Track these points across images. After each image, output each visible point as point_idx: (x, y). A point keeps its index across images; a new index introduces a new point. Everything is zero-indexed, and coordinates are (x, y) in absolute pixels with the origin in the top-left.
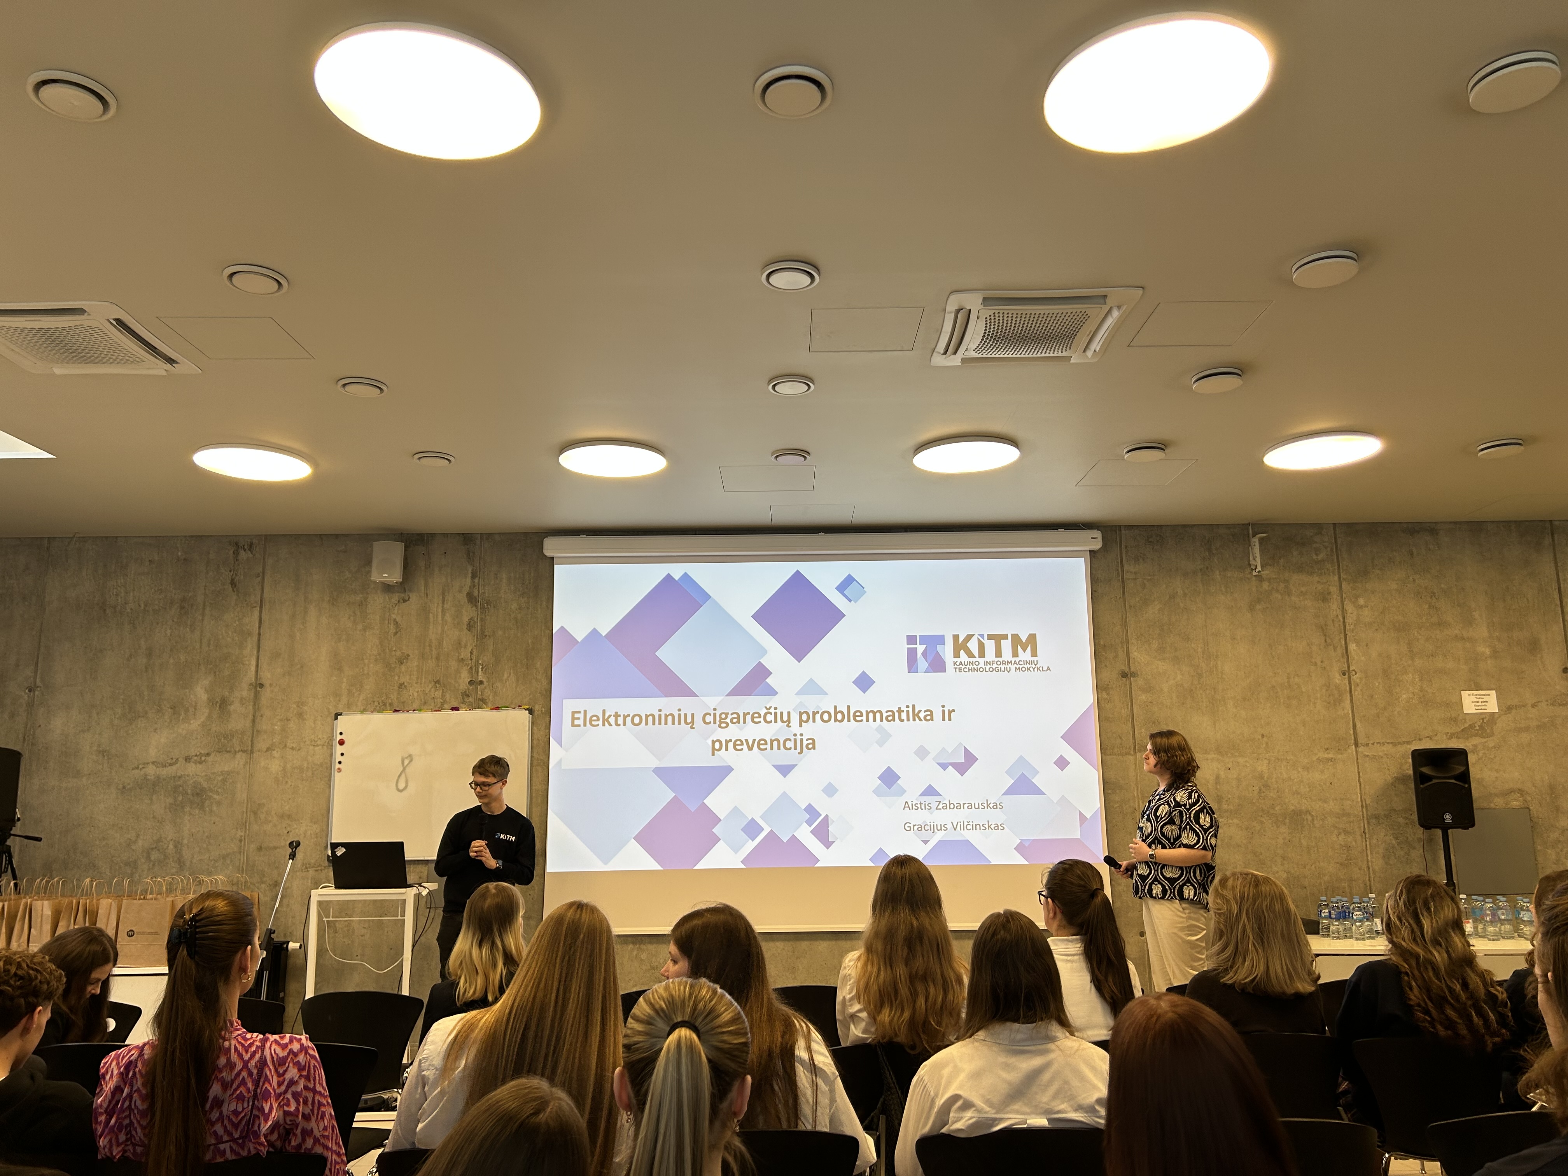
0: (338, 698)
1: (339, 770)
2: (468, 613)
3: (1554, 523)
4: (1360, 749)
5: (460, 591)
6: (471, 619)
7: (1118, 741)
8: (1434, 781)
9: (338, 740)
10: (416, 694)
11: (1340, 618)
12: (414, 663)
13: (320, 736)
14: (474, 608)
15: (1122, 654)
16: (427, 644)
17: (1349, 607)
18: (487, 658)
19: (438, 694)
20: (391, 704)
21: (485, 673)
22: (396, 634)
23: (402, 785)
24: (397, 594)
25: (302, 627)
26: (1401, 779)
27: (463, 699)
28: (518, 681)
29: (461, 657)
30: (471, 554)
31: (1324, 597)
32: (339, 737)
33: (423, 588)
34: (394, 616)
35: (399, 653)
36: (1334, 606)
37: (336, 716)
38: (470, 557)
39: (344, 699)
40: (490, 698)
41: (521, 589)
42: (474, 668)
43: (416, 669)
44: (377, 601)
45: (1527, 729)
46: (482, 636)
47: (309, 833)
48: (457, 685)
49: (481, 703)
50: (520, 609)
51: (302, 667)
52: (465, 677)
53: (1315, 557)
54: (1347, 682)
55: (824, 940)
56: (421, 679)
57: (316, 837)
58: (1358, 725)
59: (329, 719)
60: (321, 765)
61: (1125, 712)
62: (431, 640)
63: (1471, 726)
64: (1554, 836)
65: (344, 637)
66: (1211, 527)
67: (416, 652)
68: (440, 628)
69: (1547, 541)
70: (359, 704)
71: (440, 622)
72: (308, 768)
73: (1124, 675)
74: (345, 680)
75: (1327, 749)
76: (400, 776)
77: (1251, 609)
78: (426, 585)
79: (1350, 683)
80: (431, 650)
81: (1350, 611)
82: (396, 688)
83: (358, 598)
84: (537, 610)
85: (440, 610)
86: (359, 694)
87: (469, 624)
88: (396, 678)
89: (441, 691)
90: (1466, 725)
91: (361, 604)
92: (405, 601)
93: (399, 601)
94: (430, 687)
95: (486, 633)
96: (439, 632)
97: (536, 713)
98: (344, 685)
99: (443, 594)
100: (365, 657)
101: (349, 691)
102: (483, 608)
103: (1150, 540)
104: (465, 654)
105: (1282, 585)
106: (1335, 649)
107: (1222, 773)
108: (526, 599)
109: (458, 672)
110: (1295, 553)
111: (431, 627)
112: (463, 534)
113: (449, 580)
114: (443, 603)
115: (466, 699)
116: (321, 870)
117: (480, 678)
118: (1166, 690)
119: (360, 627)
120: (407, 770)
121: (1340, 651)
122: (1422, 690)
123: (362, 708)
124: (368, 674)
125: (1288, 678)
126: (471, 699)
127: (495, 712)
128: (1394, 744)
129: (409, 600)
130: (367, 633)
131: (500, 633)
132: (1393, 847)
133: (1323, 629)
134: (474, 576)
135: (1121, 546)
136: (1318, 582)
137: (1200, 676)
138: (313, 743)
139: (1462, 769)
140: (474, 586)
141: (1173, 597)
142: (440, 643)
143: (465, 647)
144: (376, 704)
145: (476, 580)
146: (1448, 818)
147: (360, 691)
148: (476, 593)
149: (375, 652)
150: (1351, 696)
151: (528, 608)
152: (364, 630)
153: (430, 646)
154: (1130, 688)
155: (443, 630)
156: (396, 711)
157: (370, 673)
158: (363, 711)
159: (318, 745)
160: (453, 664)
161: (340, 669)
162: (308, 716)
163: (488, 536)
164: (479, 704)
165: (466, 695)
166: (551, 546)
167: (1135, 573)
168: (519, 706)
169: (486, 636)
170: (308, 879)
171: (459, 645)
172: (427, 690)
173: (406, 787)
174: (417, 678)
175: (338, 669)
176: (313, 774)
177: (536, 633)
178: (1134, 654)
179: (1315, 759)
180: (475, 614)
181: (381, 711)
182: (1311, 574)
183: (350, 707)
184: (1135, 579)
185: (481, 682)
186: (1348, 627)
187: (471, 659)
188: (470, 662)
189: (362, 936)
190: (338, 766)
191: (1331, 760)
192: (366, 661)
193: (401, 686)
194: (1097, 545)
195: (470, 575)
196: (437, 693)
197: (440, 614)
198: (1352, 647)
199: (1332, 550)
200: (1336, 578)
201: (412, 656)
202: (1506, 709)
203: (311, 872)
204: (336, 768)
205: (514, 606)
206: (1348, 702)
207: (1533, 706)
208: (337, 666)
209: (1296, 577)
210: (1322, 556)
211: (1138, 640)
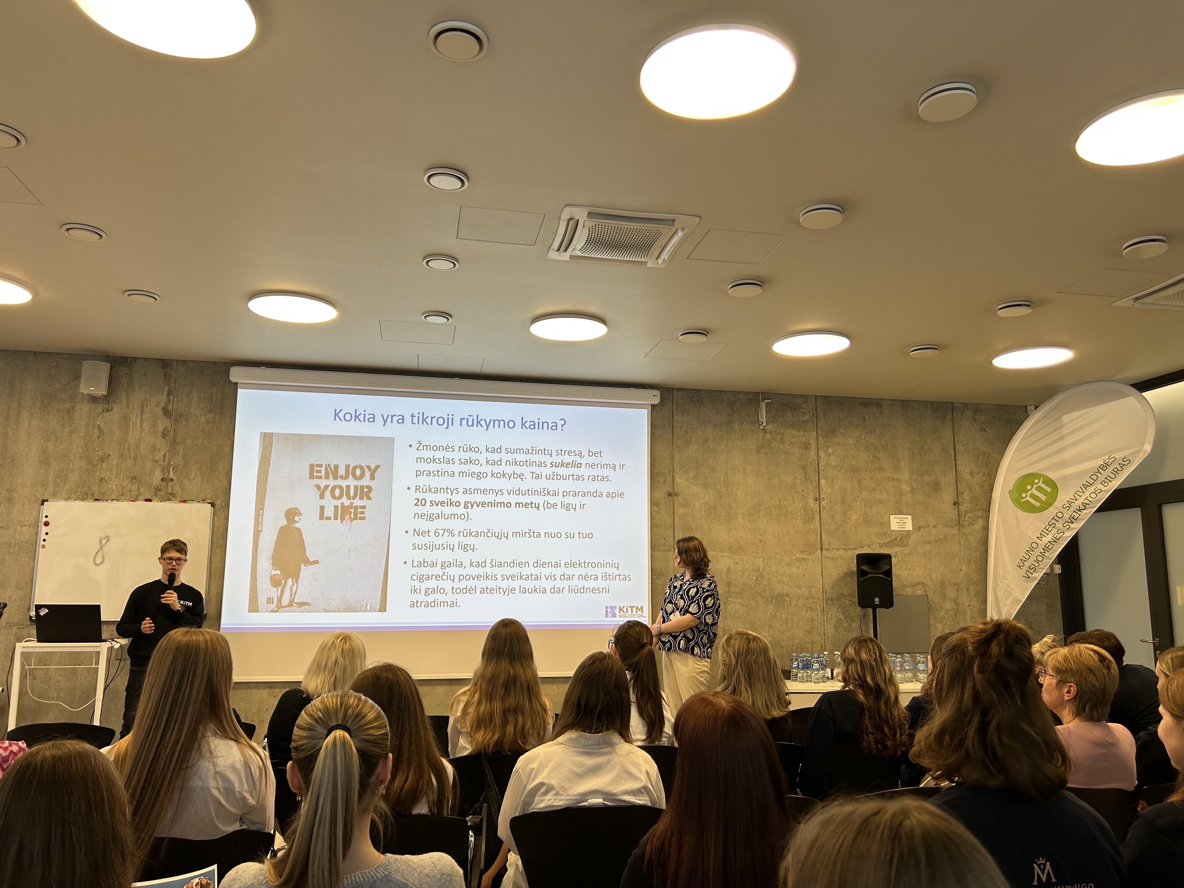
0: (45, 487)
1: (44, 546)
2: (163, 423)
3: (955, 405)
4: (824, 553)
5: (157, 405)
6: (165, 429)
7: (664, 541)
8: (870, 575)
9: (43, 522)
10: (114, 487)
11: (816, 461)
12: (114, 461)
13: (27, 518)
14: (168, 420)
15: (669, 480)
16: (126, 447)
17: (822, 454)
18: (178, 460)
19: (135, 487)
20: (92, 494)
21: (175, 472)
22: (99, 437)
23: (98, 561)
24: (101, 405)
25: (15, 427)
26: (848, 574)
27: (156, 493)
28: (203, 480)
29: (155, 459)
30: (168, 376)
31: (806, 446)
32: (45, 520)
33: (124, 401)
34: (98, 423)
35: (101, 453)
36: (813, 452)
37: (43, 502)
38: (167, 378)
39: (50, 489)
40: (179, 493)
41: (209, 407)
42: (166, 468)
43: (115, 466)
44: (84, 409)
45: (929, 542)
46: (174, 443)
47: (14, 597)
48: (151, 481)
49: (171, 496)
50: (207, 422)
51: (13, 460)
52: (158, 474)
53: (802, 418)
54: (818, 506)
55: (441, 685)
56: (120, 475)
57: (20, 601)
58: (823, 535)
59: (36, 505)
60: (27, 542)
61: (669, 521)
62: (129, 444)
63: (895, 539)
64: (942, 614)
65: (53, 438)
66: (734, 393)
67: (116, 452)
68: (138, 434)
69: (949, 416)
70: (64, 493)
71: (139, 429)
72: (15, 544)
73: (670, 494)
74: (52, 473)
75: (802, 552)
76: (97, 553)
77: (758, 452)
78: (128, 399)
79: (820, 507)
80: (130, 452)
81: (822, 457)
82: (97, 481)
83: (67, 406)
84: (222, 425)
85: (139, 420)
86: (65, 485)
87: (164, 432)
88: (98, 473)
89: (137, 486)
90: (892, 538)
91: (69, 412)
92: (108, 411)
93: (103, 411)
94: (128, 481)
95: (178, 440)
96: (137, 438)
97: (217, 506)
98: (51, 477)
99: (142, 407)
100: (70, 455)
101: (56, 483)
102: (176, 420)
103: (693, 399)
104: (159, 456)
105: (779, 437)
106: (811, 482)
107: (732, 566)
108: (213, 415)
109: (152, 470)
110: (789, 415)
111: (130, 433)
112: (162, 360)
113: (148, 395)
114: (142, 414)
115: (158, 493)
116: (24, 628)
117: (171, 476)
118: (697, 507)
119: (67, 430)
120: (104, 548)
121: (815, 484)
122: (865, 513)
123: (66, 496)
124: (73, 469)
125: (780, 501)
126: (162, 493)
127: (182, 504)
128: (846, 550)
129: (112, 410)
130: (74, 435)
131: (190, 441)
132: (841, 620)
133: (804, 469)
134: (169, 394)
135: (673, 402)
136: (803, 436)
137: (721, 497)
138: (20, 524)
139: (888, 567)
140: (169, 402)
141: (706, 441)
142: (138, 447)
143: (160, 450)
144: (79, 493)
145: (171, 398)
146: (877, 600)
147: (65, 482)
148: (170, 408)
149: (80, 451)
150: (820, 515)
151: (214, 423)
152: (71, 432)
153: (129, 448)
154: (673, 504)
155: (141, 437)
156: (96, 500)
157: (75, 468)
158: (67, 499)
159: (25, 526)
160: (148, 464)
161: (48, 464)
162: (17, 501)
163: (183, 362)
164: (169, 497)
165: (158, 489)
166: (236, 374)
167: (682, 422)
168: (203, 500)
169: (178, 443)
170: (11, 635)
171: (154, 449)
172: (125, 484)
173: (103, 562)
174: (117, 474)
175: (46, 464)
176: (19, 549)
177: (220, 443)
178: (678, 480)
179: (794, 558)
180: (168, 425)
181: (83, 499)
182: (799, 430)
183: (55, 495)
184: (681, 427)
185: (172, 480)
186: (820, 468)
187: (164, 461)
188: (163, 463)
189: (58, 682)
190: (42, 543)
191: (805, 559)
192: (72, 458)
193: (102, 480)
194: (657, 401)
195: (166, 393)
196: (133, 486)
197: (139, 423)
198: (823, 482)
199: (813, 414)
200: (815, 434)
201: (112, 456)
202: (917, 528)
203: (15, 630)
204: (41, 544)
205: (203, 420)
206: (818, 519)
207: (934, 527)
208: (45, 460)
209: (788, 431)
210: (807, 417)
211: (680, 469)
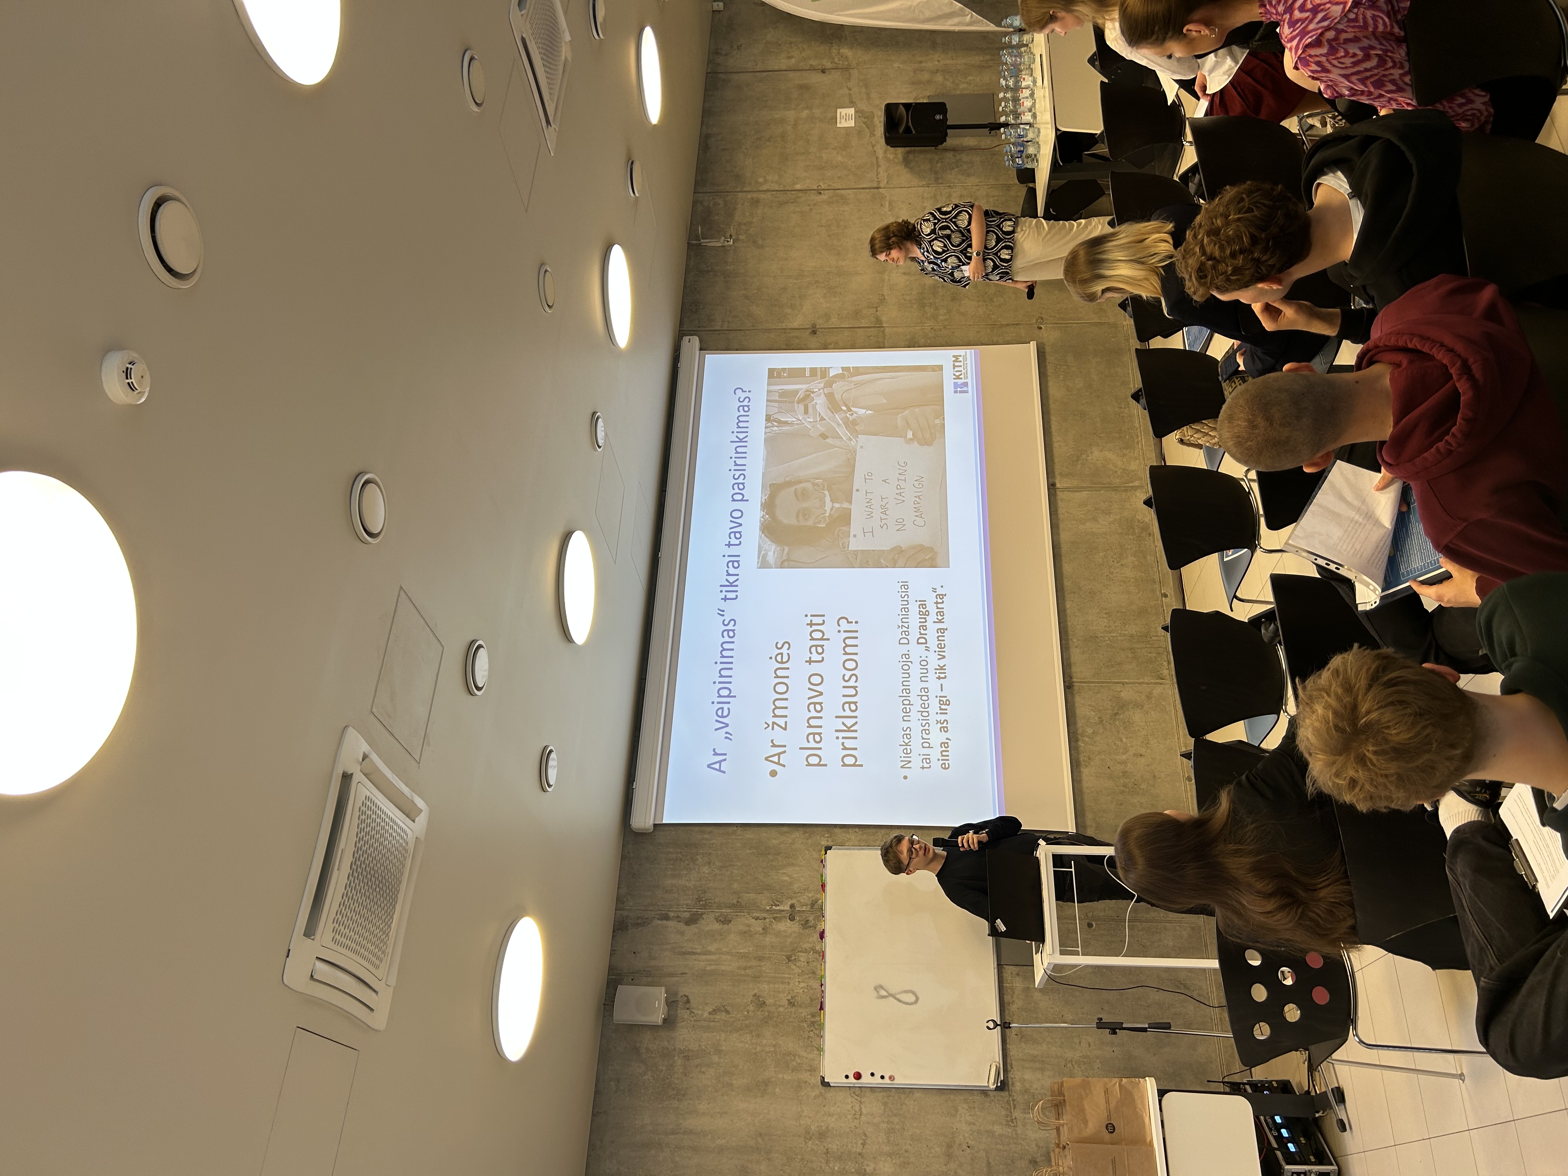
1: (891, 1078)
2: (709, 924)
3: (709, 71)
4: (882, 186)
5: (682, 933)
6: (717, 920)
7: (872, 338)
9: (855, 1081)
10: (802, 985)
11: (774, 192)
12: (765, 988)
13: (849, 1107)
14: (704, 916)
15: (797, 333)
16: (743, 972)
17: (765, 187)
18: (764, 900)
19: (803, 957)
20: (813, 1016)
21: (781, 902)
23: (911, 998)
24: (679, 1011)
25: (710, 1137)
26: (906, 162)
27: (810, 927)
28: (793, 864)
29: (761, 931)
30: (640, 921)
31: (756, 202)
32: (852, 1079)
33: (674, 979)
34: (706, 1015)
35: (751, 1008)
36: (762, 196)
37: (825, 1084)
38: (642, 922)
39: (805, 1076)
40: (810, 895)
41: (687, 862)
42: (775, 915)
43: (772, 986)
44: (684, 1036)
45: (868, 94)
46: (738, 907)
47: (969, 1118)
48: (794, 935)
49: (816, 906)
50: (709, 863)
52: (785, 926)
53: (721, 206)
54: (827, 192)
56: (785, 978)
57: (974, 1108)
58: (861, 186)
59: (830, 1094)
60: (885, 1104)
61: (847, 333)
62: (739, 968)
63: (865, 123)
64: (949, 84)
66: (687, 270)
67: (751, 986)
68: (724, 957)
69: (722, 76)
70: (811, 1056)
71: (717, 956)
72: (888, 1122)
74: (780, 1076)
75: (882, 205)
76: (900, 1001)
77: (762, 247)
79: (828, 190)
80: (751, 967)
81: (769, 187)
82: (793, 1010)
85: (704, 957)
86: (799, 1056)
87: (722, 922)
88: (781, 1009)
90: (864, 126)
94: (793, 967)
95: (735, 901)
96: (729, 957)
97: (830, 844)
98: (787, 1077)
99: (684, 953)
100: (754, 1051)
101: (796, 1069)
102: (704, 906)
103: (694, 310)
104: (757, 926)
105: (743, 227)
106: (798, 197)
108: (699, 857)
109: (778, 934)
110: (717, 218)
111: (723, 968)
112: (614, 931)
113: (668, 947)
114: (695, 954)
115: (811, 924)
116: (1014, 1100)
117: (787, 908)
118: (828, 305)
119: (715, 1059)
120: (893, 992)
121: (800, 194)
122: (835, 149)
123: (816, 1052)
124: (774, 1046)
125: (821, 226)
126: (811, 918)
127: (828, 888)
128: (878, 166)
129: (687, 996)
130: (724, 1048)
131: (735, 886)
132: (960, 170)
133: (782, 204)
134: (666, 918)
135: (698, 331)
136: (742, 205)
137: (816, 282)
138: (858, 1117)
139: (902, 108)
140: (678, 917)
141: (747, 297)
142: (744, 956)
143: (749, 926)
144: (812, 1034)
145: (672, 914)
146: (938, 117)
147: (795, 1055)
148: (687, 915)
149: (748, 1037)
150: (838, 189)
151: (710, 854)
152: (719, 1052)
153: (745, 968)
154: (825, 328)
155: (728, 953)
156: (821, 1008)
157: (774, 1043)
158: (820, 1050)
159: (861, 1109)
160: (769, 939)
161: (767, 1083)
163: (620, 901)
164: (818, 910)
165: (806, 924)
166: (642, 820)
167: (723, 321)
168: (822, 861)
169: (738, 902)
171: (746, 934)
172: (797, 970)
173: (913, 993)
174: (783, 983)
176: (896, 1115)
177: (739, 845)
178: (796, 325)
180: (712, 916)
181: (821, 1026)
182: (735, 209)
183: (814, 1069)
184: (728, 322)
185: (792, 906)
186: (782, 189)
187: (765, 918)
188: (768, 920)
190: (887, 1080)
191: (890, 204)
193: (791, 1003)
194: (696, 340)
195: (665, 922)
196: (802, 959)
197: (708, 957)
198: (798, 187)
199: (717, 195)
200: (740, 194)
201: (756, 991)
202: (851, 104)
204: (889, 1082)
205: (706, 870)
206: (843, 191)
207: (850, 89)
209: (736, 218)
210: (721, 202)
211: (783, 322)
